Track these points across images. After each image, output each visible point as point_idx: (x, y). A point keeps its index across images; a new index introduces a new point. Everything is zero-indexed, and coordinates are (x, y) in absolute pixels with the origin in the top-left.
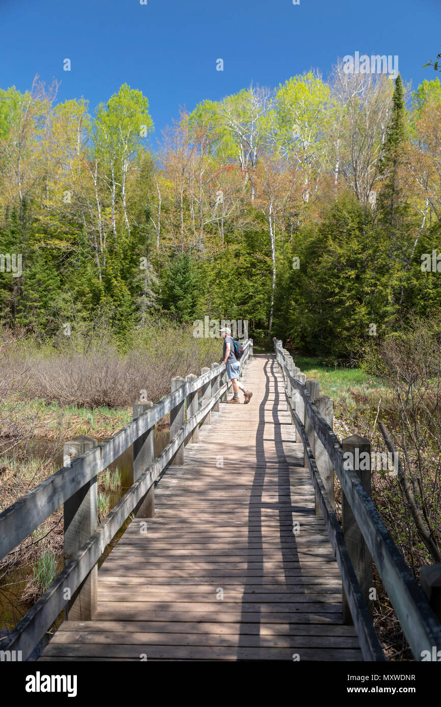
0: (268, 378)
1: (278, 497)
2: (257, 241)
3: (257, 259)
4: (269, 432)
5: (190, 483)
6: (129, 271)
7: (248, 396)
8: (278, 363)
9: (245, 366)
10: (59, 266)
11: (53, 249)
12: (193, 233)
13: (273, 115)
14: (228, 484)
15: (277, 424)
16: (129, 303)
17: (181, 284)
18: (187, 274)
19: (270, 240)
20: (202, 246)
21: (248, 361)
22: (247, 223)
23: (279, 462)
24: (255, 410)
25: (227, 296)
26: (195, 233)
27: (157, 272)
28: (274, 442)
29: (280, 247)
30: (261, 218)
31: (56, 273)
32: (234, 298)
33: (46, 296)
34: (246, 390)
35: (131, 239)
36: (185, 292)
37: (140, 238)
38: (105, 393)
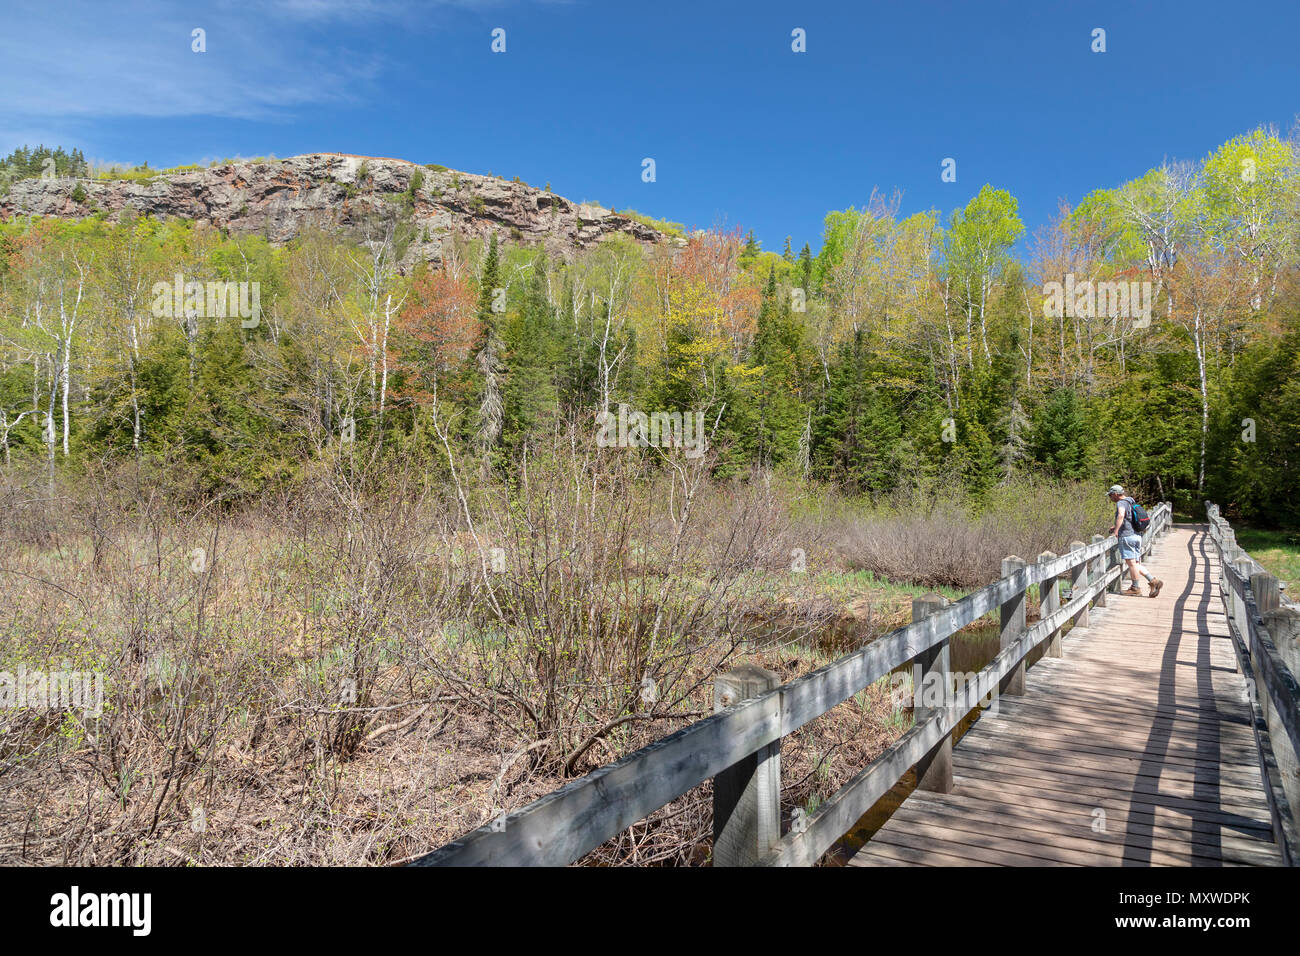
0: (1194, 560)
1: (1192, 785)
2: (1176, 367)
3: (1178, 392)
4: (1188, 648)
5: (1028, 732)
6: (988, 412)
7: (1155, 587)
8: (1212, 538)
9: (1158, 541)
10: (901, 408)
11: (893, 389)
12: (1078, 361)
13: (1200, 196)
14: (1103, 743)
15: (1204, 636)
16: (990, 453)
17: (1061, 428)
18: (1070, 415)
19: (1197, 365)
20: (1091, 377)
21: (1162, 534)
22: (1160, 344)
23: (1201, 710)
24: (1168, 609)
25: (1131, 443)
26: (1081, 359)
27: (1027, 413)
28: (1195, 668)
29: (1213, 374)
30: (1184, 336)
31: (897, 418)
32: (1142, 445)
33: (883, 445)
34: (1152, 577)
35: (992, 372)
36: (1068, 438)
37: (1004, 369)
38: (950, 567)
